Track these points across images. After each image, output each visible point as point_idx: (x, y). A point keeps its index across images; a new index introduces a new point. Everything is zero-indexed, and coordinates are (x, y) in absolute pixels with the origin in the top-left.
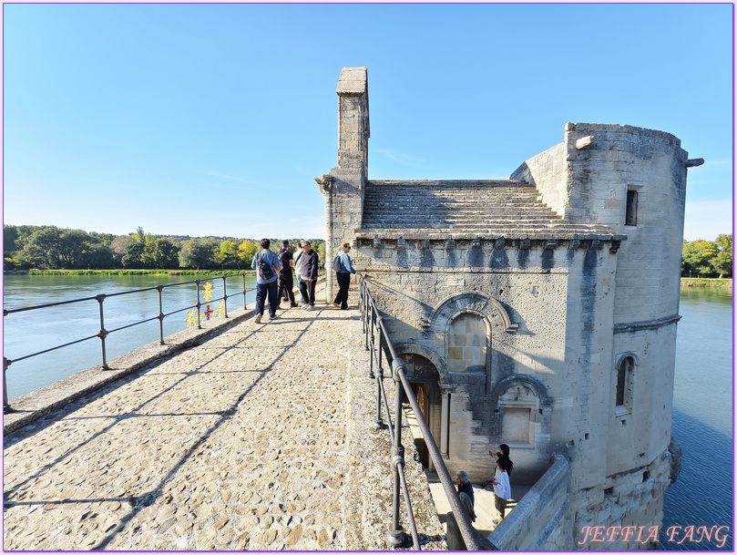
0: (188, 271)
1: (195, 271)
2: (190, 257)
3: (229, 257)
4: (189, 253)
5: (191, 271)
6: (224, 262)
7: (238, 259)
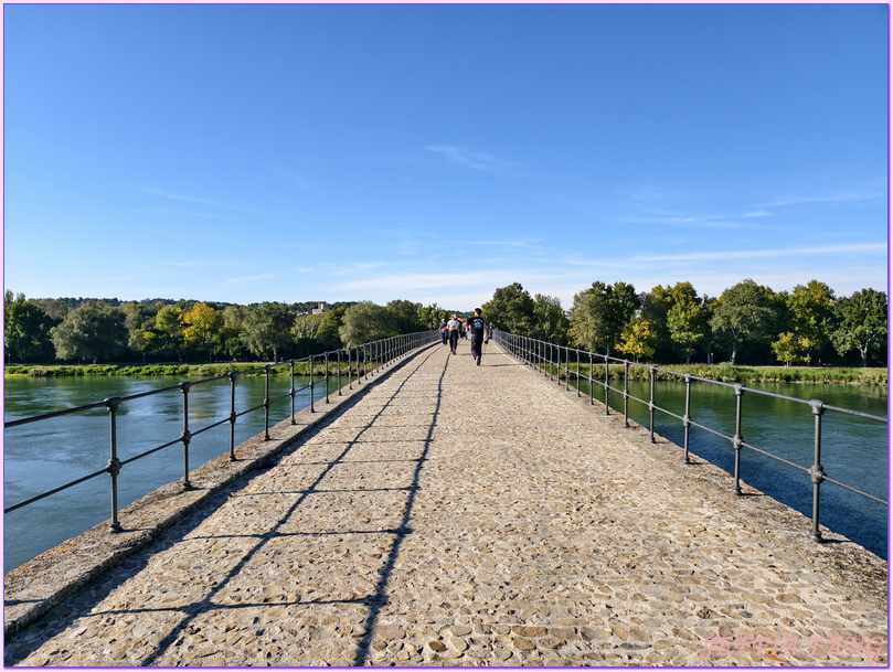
0: (70, 368)
1: (85, 368)
2: (76, 339)
3: (160, 337)
4: (76, 330)
5: (77, 367)
6: (148, 348)
7: (178, 341)
